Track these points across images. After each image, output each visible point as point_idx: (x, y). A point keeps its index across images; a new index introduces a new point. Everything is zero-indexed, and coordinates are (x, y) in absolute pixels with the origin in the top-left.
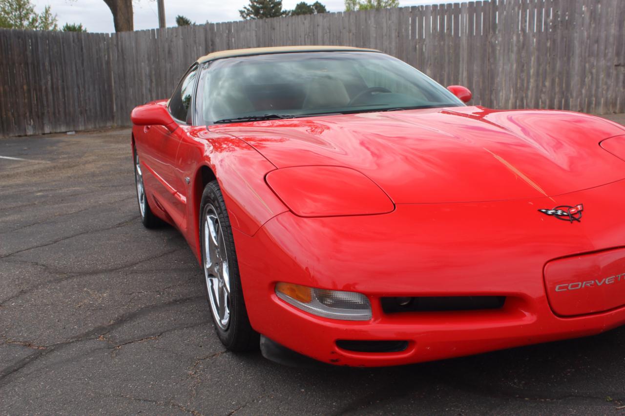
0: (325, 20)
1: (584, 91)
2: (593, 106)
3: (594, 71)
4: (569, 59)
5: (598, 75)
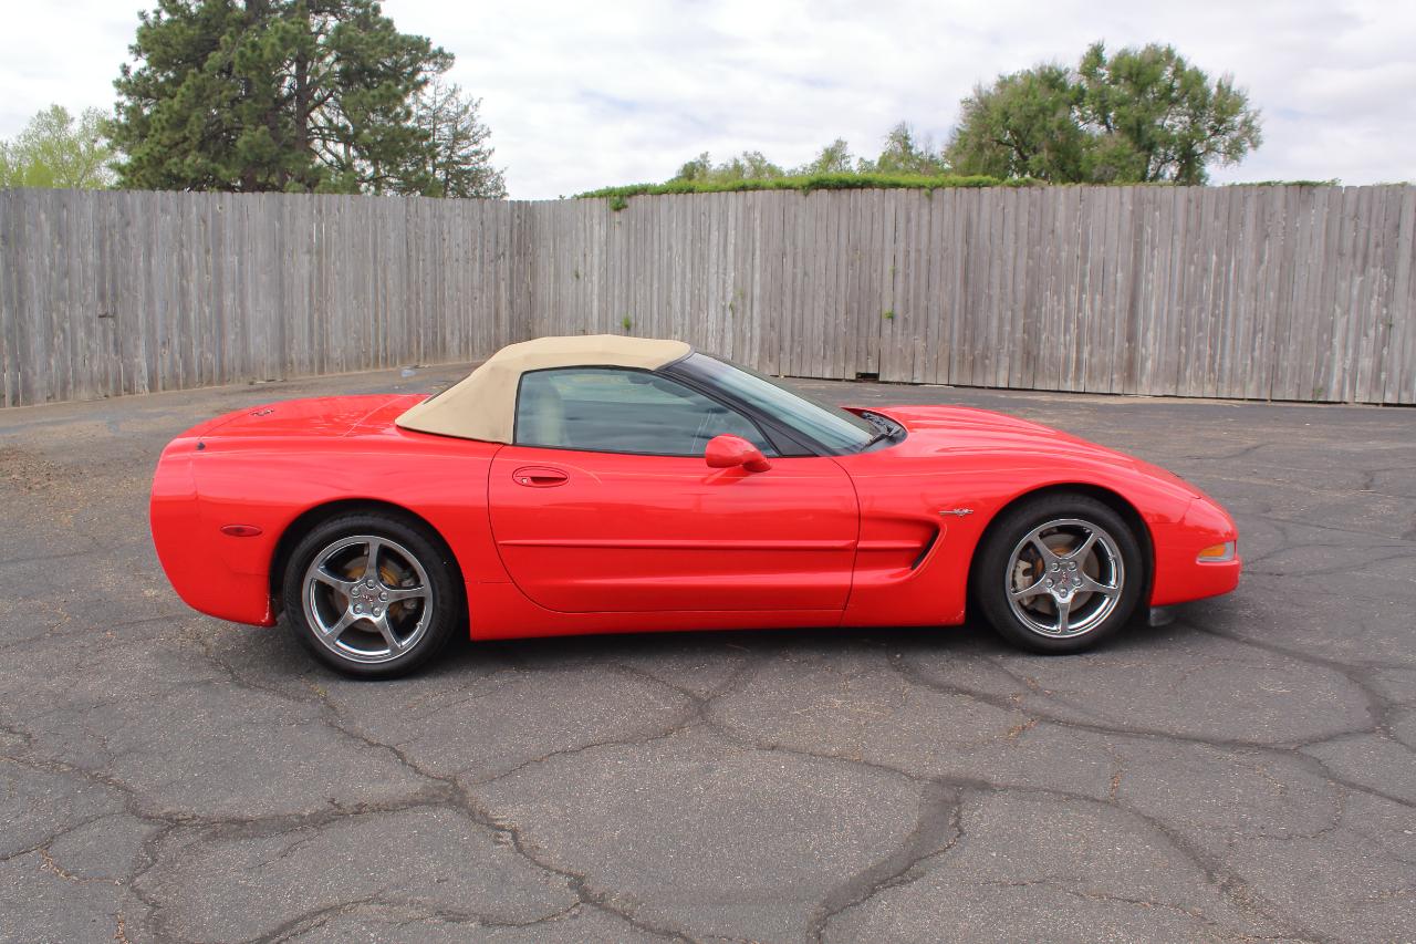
1: (53, 362)
2: (71, 386)
3: (67, 326)
4: (21, 303)
5: (74, 333)
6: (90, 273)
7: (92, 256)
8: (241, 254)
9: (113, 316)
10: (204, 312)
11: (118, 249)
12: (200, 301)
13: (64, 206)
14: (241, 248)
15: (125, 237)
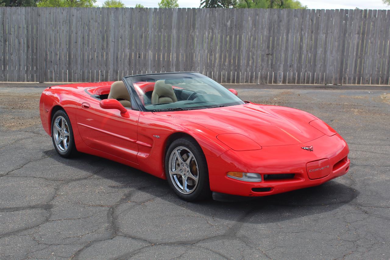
0: (78, 12)
1: (248, 69)
2: (254, 79)
3: (255, 57)
4: (239, 48)
5: (257, 60)
6: (265, 38)
7: (266, 33)
8: (327, 34)
9: (272, 55)
10: (309, 55)
11: (276, 31)
12: (307, 51)
13: (257, 15)
14: (327, 31)
15: (279, 26)
